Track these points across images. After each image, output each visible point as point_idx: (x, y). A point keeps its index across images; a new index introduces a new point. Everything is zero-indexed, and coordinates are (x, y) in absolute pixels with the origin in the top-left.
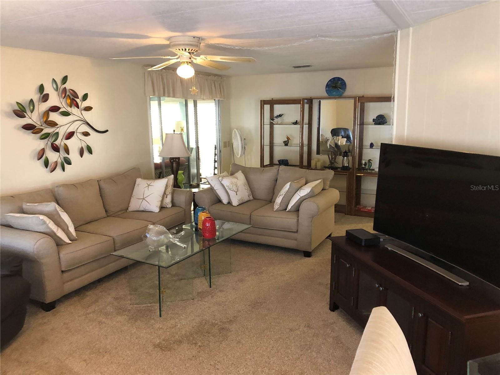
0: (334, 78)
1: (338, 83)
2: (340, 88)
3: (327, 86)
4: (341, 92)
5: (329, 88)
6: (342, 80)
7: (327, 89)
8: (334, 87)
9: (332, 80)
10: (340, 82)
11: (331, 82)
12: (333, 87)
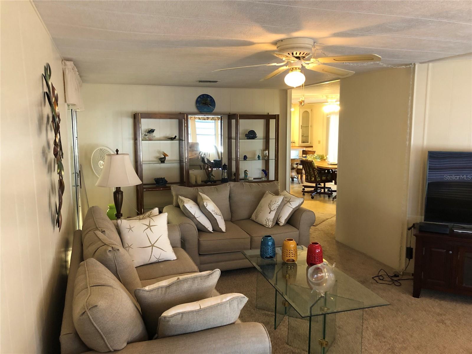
0: (203, 95)
1: (207, 100)
2: (210, 105)
3: (197, 102)
4: (212, 109)
5: (199, 104)
6: (211, 97)
7: (198, 105)
8: (205, 103)
9: (202, 97)
10: (209, 99)
11: (201, 98)
12: (203, 103)
